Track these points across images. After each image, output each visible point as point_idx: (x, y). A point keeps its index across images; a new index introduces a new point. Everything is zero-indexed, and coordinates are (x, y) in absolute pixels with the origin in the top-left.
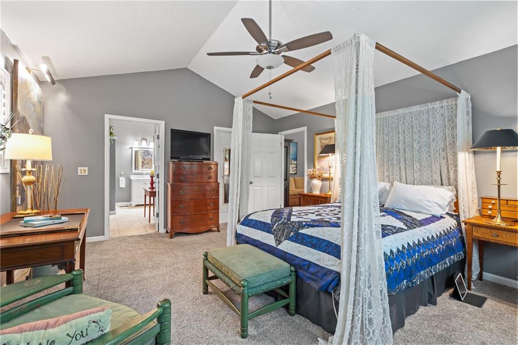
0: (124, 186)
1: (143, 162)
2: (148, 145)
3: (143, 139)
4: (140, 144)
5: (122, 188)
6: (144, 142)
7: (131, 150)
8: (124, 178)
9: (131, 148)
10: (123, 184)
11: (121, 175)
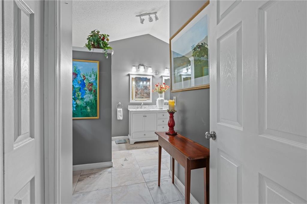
0: (121, 118)
1: (136, 92)
2: (145, 71)
3: (140, 65)
4: (137, 71)
5: (119, 120)
6: (142, 68)
7: (128, 77)
8: (121, 109)
9: (129, 75)
10: (121, 116)
11: (119, 106)
